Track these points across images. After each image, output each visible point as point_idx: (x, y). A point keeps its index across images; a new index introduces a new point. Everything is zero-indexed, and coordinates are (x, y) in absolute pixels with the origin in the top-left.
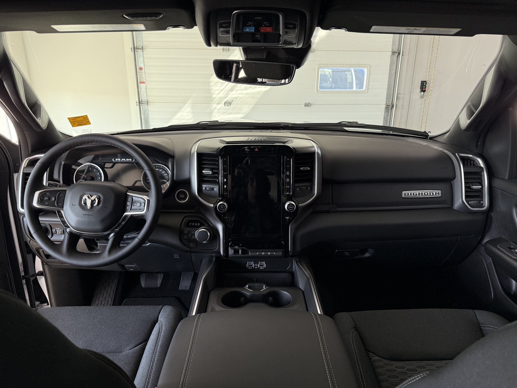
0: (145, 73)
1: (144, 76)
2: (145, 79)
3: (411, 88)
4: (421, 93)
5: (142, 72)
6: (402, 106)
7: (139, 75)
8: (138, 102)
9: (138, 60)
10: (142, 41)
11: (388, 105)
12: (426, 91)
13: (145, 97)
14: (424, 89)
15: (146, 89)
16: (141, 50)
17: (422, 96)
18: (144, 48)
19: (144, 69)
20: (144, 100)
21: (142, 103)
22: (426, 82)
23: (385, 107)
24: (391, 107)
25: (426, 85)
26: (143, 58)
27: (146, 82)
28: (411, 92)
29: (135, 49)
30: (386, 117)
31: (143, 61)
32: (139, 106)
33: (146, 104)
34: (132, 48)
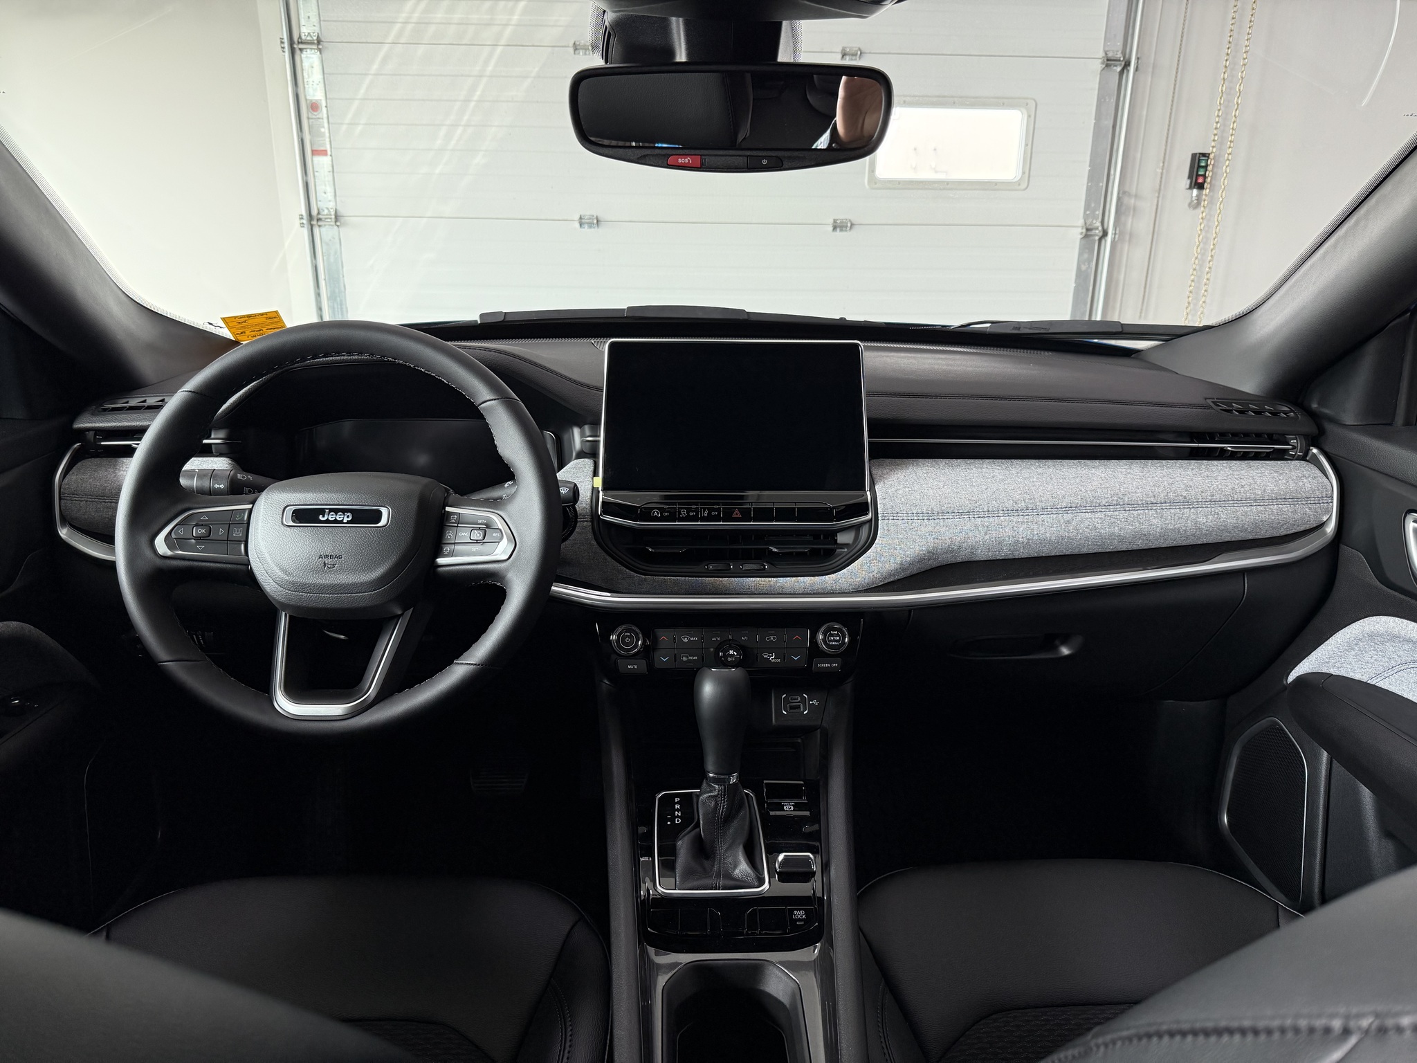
0: (328, 122)
1: (327, 131)
2: (328, 140)
3: (1159, 174)
4: (1190, 191)
5: (319, 118)
6: (1131, 235)
7: (310, 127)
8: (305, 217)
9: (305, 81)
10: (318, 18)
11: (1089, 227)
12: (1205, 185)
13: (330, 201)
14: (1200, 180)
15: (331, 173)
16: (315, 47)
17: (1196, 202)
18: (323, 39)
19: (324, 110)
20: (327, 208)
21: (319, 220)
22: (1208, 157)
23: (1082, 236)
24: (1101, 234)
25: (1206, 167)
26: (321, 71)
27: (331, 151)
28: (1160, 189)
29: (294, 46)
30: (1083, 266)
31: (322, 81)
32: (308, 228)
33: (334, 220)
34: (286, 40)
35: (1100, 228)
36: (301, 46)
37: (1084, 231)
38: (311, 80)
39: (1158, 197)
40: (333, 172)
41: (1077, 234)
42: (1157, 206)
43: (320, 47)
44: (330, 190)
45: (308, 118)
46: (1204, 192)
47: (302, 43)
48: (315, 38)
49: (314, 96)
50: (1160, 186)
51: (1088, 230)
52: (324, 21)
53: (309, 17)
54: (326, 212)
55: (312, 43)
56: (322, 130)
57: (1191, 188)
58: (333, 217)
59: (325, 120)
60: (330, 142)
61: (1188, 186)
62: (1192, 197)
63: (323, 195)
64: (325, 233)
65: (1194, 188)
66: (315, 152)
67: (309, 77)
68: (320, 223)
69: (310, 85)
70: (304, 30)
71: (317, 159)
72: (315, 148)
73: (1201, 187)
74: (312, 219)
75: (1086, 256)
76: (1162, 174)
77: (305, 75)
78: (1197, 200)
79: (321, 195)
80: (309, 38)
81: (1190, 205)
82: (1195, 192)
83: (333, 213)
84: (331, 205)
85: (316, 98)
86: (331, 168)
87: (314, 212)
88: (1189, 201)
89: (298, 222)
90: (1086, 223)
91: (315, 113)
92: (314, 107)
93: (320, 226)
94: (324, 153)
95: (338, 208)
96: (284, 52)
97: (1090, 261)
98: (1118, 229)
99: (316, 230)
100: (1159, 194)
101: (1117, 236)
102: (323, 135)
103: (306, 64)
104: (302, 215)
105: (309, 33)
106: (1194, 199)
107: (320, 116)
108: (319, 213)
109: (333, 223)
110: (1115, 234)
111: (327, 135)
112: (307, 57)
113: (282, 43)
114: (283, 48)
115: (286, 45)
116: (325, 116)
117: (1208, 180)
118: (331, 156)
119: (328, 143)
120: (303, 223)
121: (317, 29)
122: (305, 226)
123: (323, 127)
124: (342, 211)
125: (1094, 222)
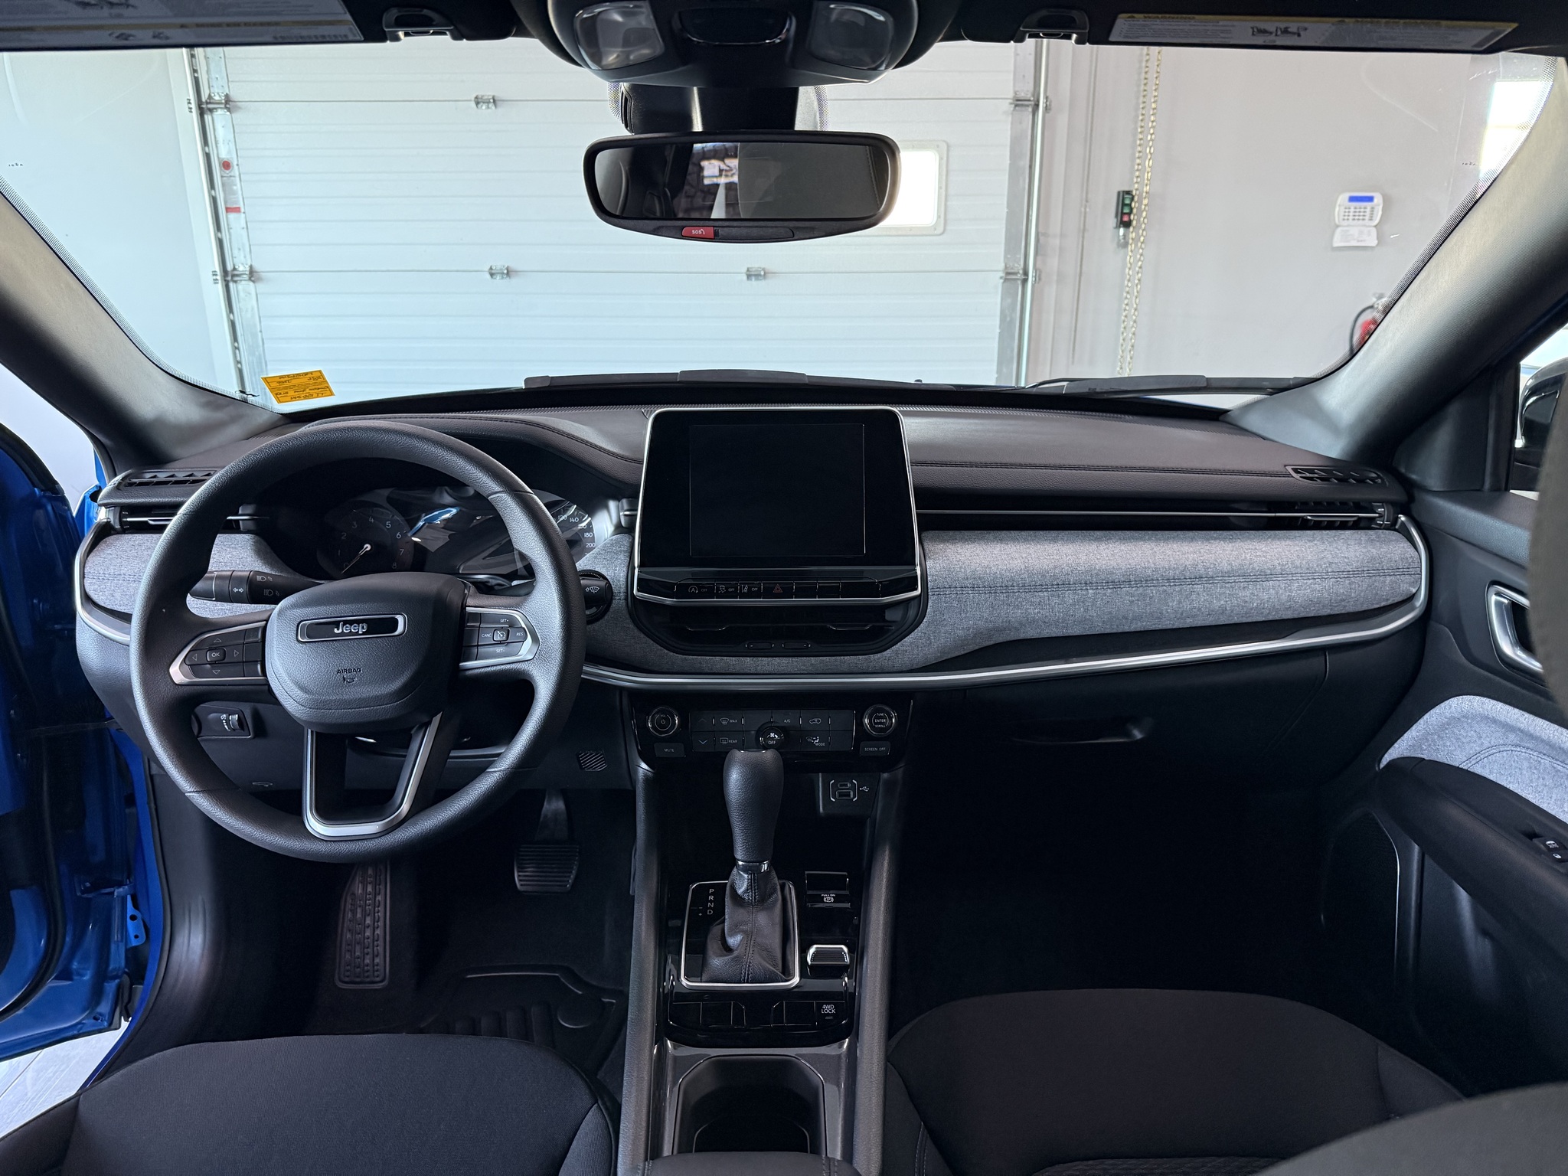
0: (241, 180)
1: (240, 189)
2: (241, 199)
5: (230, 176)
7: (223, 185)
9: (215, 139)
10: (226, 79)
11: (1011, 271)
12: (1131, 223)
13: (245, 257)
14: (1126, 219)
15: (245, 229)
16: (223, 106)
17: (1123, 242)
18: (231, 99)
20: (242, 264)
21: (233, 276)
22: (1134, 195)
23: (1003, 281)
24: (1021, 278)
25: (1133, 204)
26: (232, 131)
27: (244, 208)
28: (1084, 228)
29: (203, 105)
30: (1006, 311)
31: (233, 140)
32: (223, 284)
33: (249, 276)
34: (192, 101)
35: (1021, 271)
36: (209, 107)
37: (1007, 275)
38: (220, 138)
39: (1083, 238)
40: (248, 228)
41: (998, 277)
42: (1082, 246)
43: (228, 106)
44: (245, 246)
45: (222, 177)
47: (210, 103)
48: (223, 98)
49: (225, 154)
50: (1084, 225)
51: (1009, 273)
52: (233, 81)
53: (217, 78)
54: (241, 268)
55: (220, 103)
56: (235, 188)
57: (1118, 227)
59: (238, 179)
60: (243, 199)
61: (1115, 225)
62: (1119, 236)
63: (238, 251)
64: (242, 289)
65: (1120, 227)
66: (228, 210)
68: (236, 279)
69: (221, 144)
70: (215, 90)
71: (232, 216)
72: (229, 206)
73: (1127, 225)
74: (228, 276)
75: (1010, 301)
76: (1085, 213)
78: (1124, 239)
79: (235, 251)
80: (218, 98)
81: (1119, 245)
82: (1122, 230)
83: (248, 269)
84: (248, 261)
85: (227, 157)
86: (245, 226)
87: (229, 268)
88: (1117, 239)
89: (211, 278)
90: (1006, 267)
91: (227, 172)
92: (226, 165)
93: (236, 282)
94: (237, 210)
95: (253, 264)
96: (191, 112)
97: (1014, 304)
98: (1036, 271)
99: (232, 285)
100: (1084, 233)
102: (234, 193)
103: (216, 126)
104: (217, 272)
105: (217, 93)
107: (232, 174)
108: (234, 269)
109: (249, 279)
110: (1036, 276)
111: (240, 193)
112: (215, 117)
113: (189, 103)
114: (191, 108)
115: (193, 106)
116: (237, 174)
117: (1135, 218)
118: (244, 213)
119: (241, 201)
120: (217, 280)
121: (226, 90)
122: (220, 282)
123: (236, 185)
124: (257, 267)
125: (1015, 265)
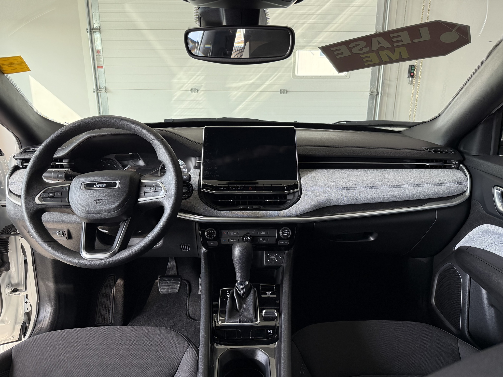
0: (103, 57)
1: (103, 60)
3: (397, 73)
4: (409, 78)
5: (100, 56)
6: (388, 94)
7: (97, 58)
8: (95, 89)
9: (95, 43)
10: (99, 21)
11: (372, 91)
12: (414, 76)
13: (104, 84)
14: (412, 74)
15: (104, 74)
16: (98, 31)
17: (411, 82)
18: (101, 28)
19: (102, 52)
20: (103, 86)
21: (100, 90)
22: (415, 66)
23: (369, 95)
24: (376, 94)
25: (414, 70)
26: (101, 39)
27: (104, 67)
28: (398, 78)
29: (91, 30)
30: (370, 105)
31: (101, 43)
32: (96, 93)
33: (105, 90)
35: (376, 92)
36: (93, 31)
37: (370, 92)
38: (97, 43)
39: (397, 81)
40: (105, 74)
41: (368, 93)
42: (397, 84)
43: (100, 31)
44: (104, 80)
45: (96, 56)
46: (414, 78)
47: (94, 29)
48: (98, 28)
49: (98, 48)
50: (398, 76)
51: (371, 92)
52: (102, 22)
53: (96, 20)
54: (102, 88)
55: (97, 29)
56: (101, 60)
57: (409, 77)
58: (105, 89)
61: (408, 77)
63: (102, 82)
64: (103, 95)
65: (410, 77)
66: (98, 67)
67: (96, 42)
68: (100, 92)
69: (97, 44)
70: (95, 25)
71: (100, 69)
72: (99, 66)
73: (412, 77)
74: (98, 90)
75: (371, 101)
76: (398, 72)
77: (95, 41)
78: (411, 81)
79: (101, 82)
80: (97, 28)
81: (409, 83)
83: (105, 88)
84: (104, 85)
85: (99, 49)
86: (104, 73)
87: (98, 88)
88: (409, 82)
89: (93, 91)
90: (371, 90)
92: (98, 52)
94: (102, 67)
95: (106, 86)
96: (88, 33)
97: (373, 103)
98: (382, 92)
99: (99, 94)
100: (398, 79)
101: (382, 94)
103: (95, 37)
104: (94, 89)
105: (96, 26)
106: (410, 81)
107: (100, 55)
108: (100, 88)
109: (105, 92)
110: (382, 93)
112: (96, 34)
113: (87, 29)
114: (88, 31)
116: (102, 55)
117: (415, 74)
118: (104, 68)
119: (103, 64)
121: (99, 25)
124: (108, 87)
125: (374, 89)
